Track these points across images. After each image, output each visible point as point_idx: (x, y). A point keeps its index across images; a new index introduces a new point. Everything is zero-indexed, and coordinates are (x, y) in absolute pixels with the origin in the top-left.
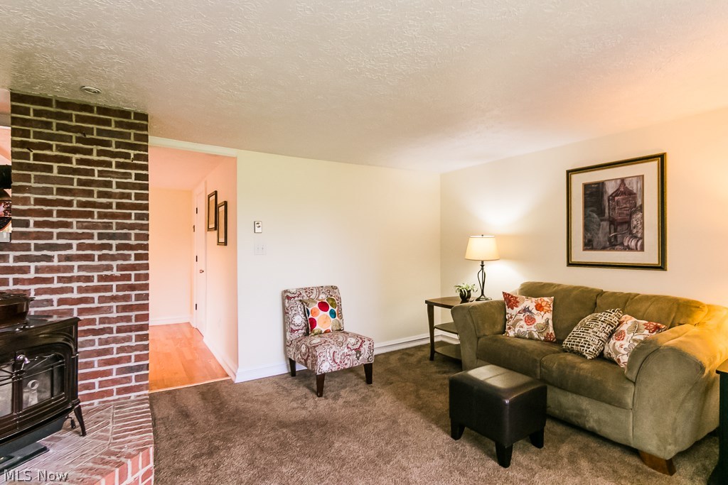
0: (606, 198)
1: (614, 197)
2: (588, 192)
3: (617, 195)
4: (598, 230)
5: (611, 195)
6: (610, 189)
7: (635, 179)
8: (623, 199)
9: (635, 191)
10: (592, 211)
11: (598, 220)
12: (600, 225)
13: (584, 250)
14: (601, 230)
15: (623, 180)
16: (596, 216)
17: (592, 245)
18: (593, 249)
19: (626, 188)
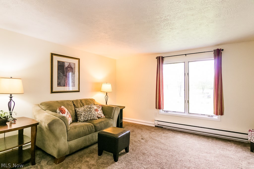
0: (65, 68)
1: (67, 68)
2: (59, 64)
3: (68, 68)
4: (62, 79)
5: (66, 67)
6: (66, 65)
7: (73, 64)
8: (70, 69)
9: (73, 68)
10: (60, 72)
11: (63, 75)
12: (63, 77)
13: (58, 86)
14: (63, 79)
15: (70, 63)
16: (62, 74)
17: (60, 84)
18: (60, 86)
19: (71, 66)
